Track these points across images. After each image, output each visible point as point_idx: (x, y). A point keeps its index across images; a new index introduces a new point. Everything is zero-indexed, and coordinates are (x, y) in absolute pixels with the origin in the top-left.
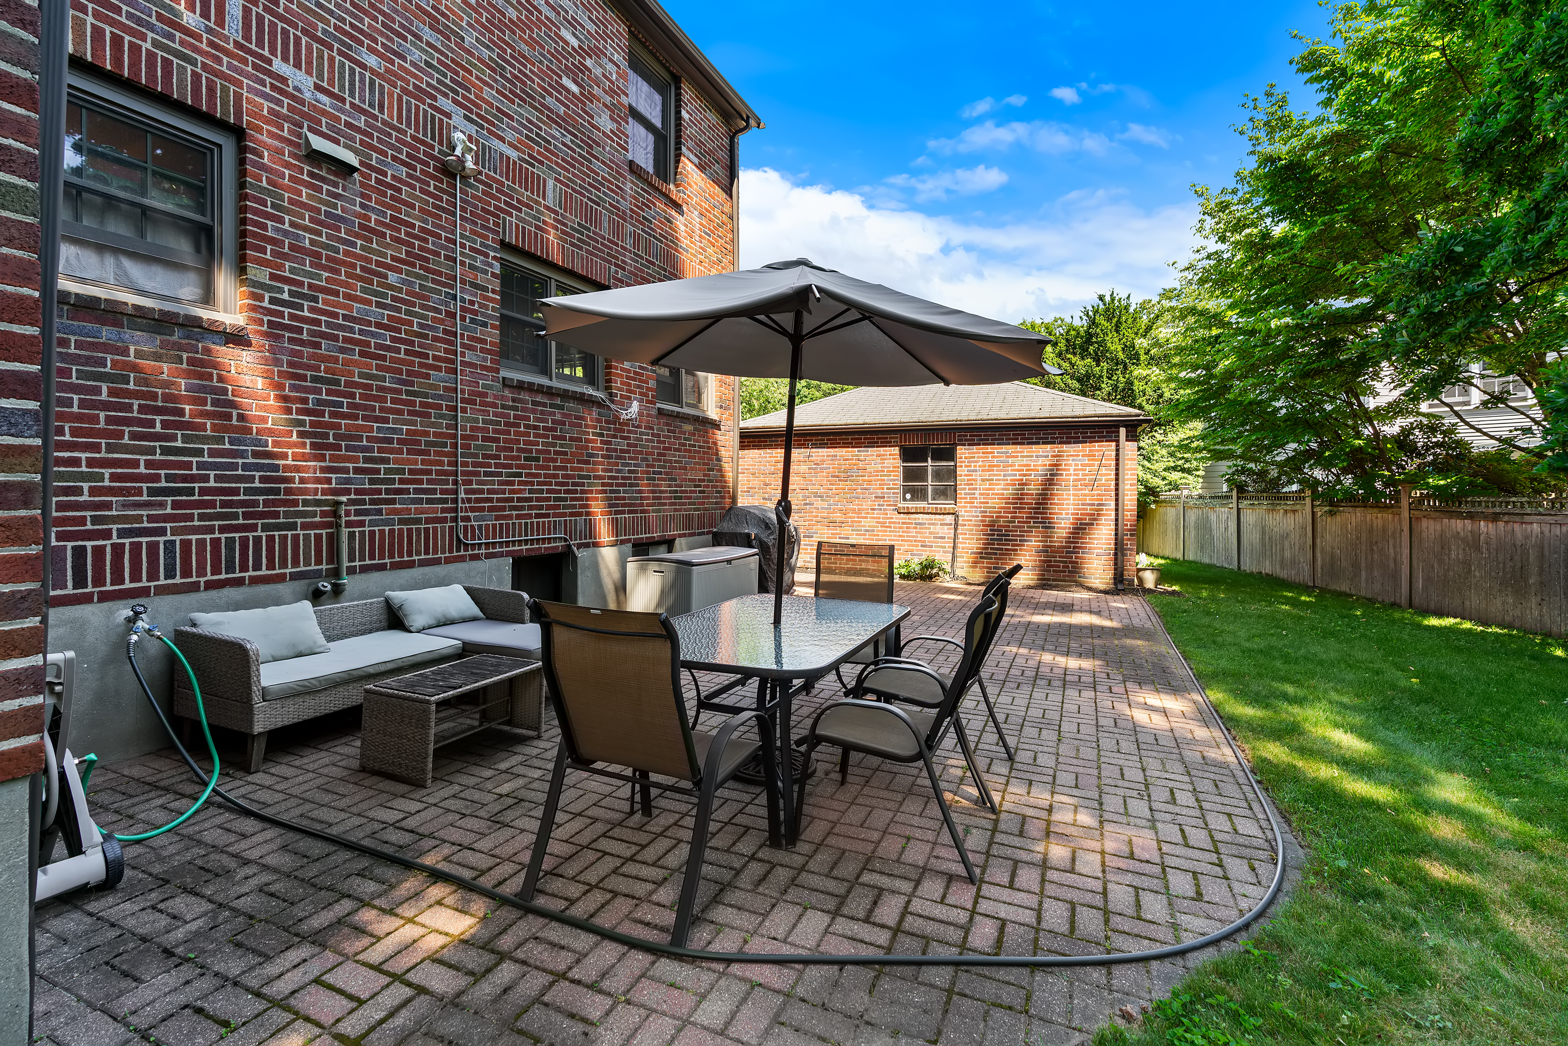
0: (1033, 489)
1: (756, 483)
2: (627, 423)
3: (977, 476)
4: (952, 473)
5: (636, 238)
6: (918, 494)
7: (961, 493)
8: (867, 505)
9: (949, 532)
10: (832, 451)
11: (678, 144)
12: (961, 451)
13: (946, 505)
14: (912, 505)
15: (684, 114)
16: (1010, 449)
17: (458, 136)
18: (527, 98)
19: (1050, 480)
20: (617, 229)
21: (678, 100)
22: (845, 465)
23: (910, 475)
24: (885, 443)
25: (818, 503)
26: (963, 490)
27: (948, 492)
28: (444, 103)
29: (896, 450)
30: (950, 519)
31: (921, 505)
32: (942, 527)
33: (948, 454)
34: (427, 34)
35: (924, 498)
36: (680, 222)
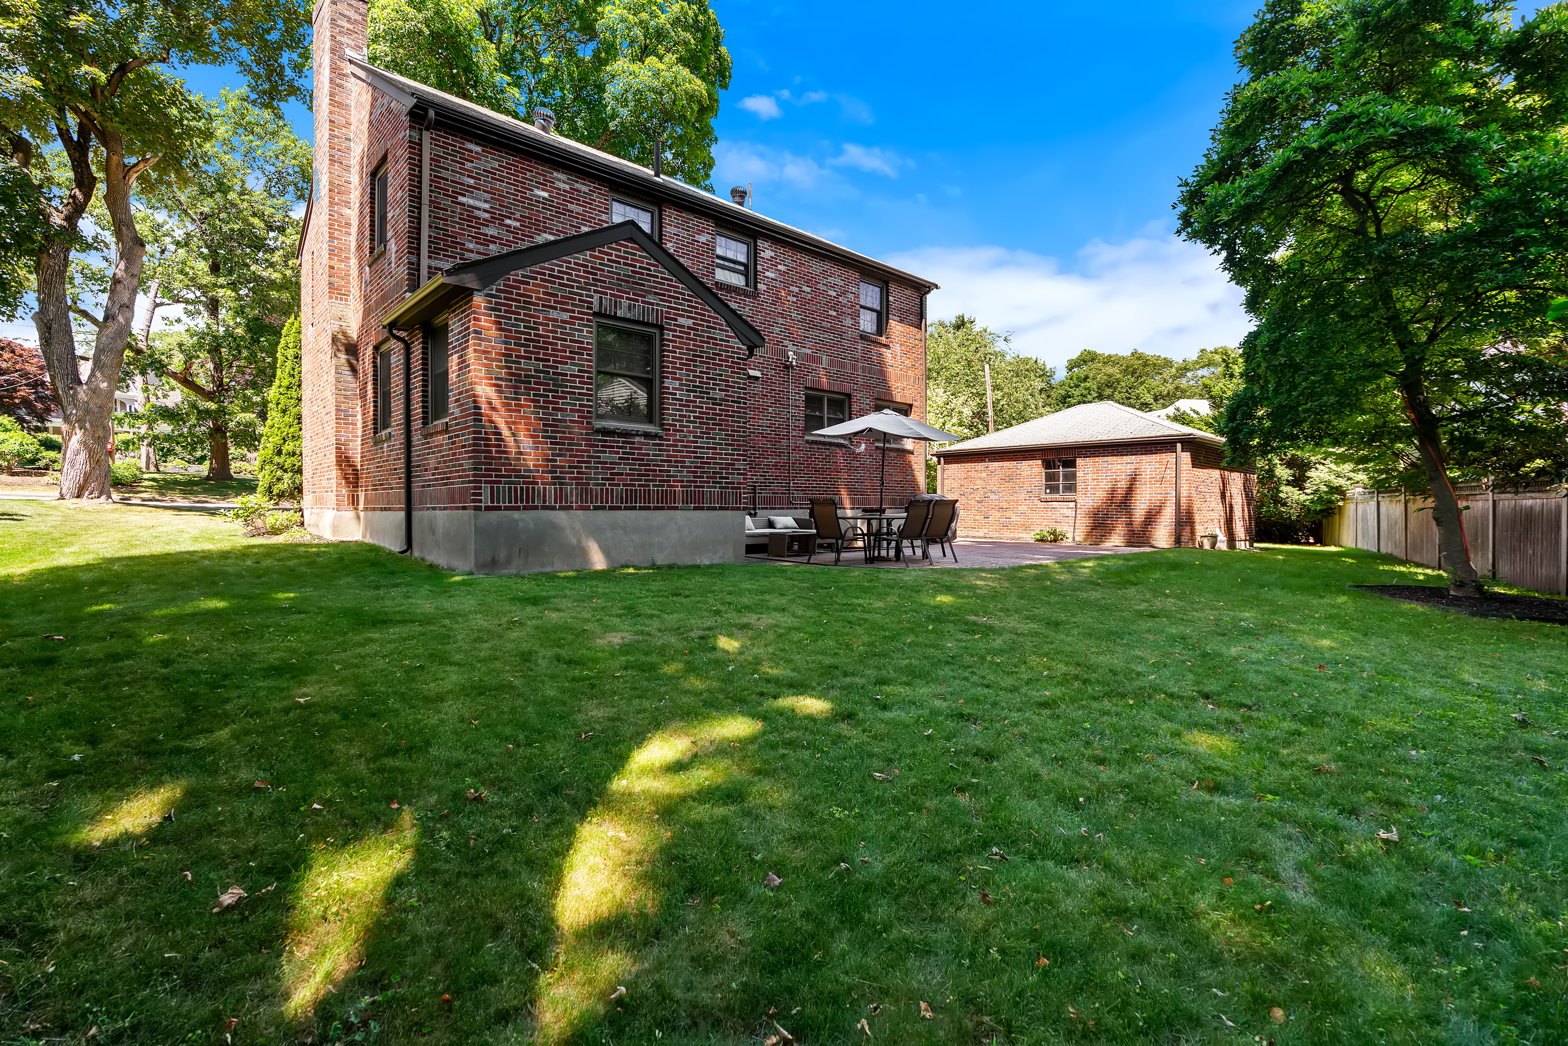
0: (1123, 484)
1: (956, 485)
2: (859, 454)
3: (1089, 477)
4: (1073, 476)
5: (864, 368)
6: (1054, 489)
7: (1079, 488)
8: (1022, 496)
9: (1071, 513)
10: (1001, 464)
11: (888, 314)
12: (1079, 461)
13: (1069, 496)
14: (1049, 497)
15: (891, 298)
16: (1110, 459)
17: (791, 353)
18: (814, 327)
19: (1133, 480)
20: (855, 368)
21: (887, 292)
22: (1009, 472)
23: (1050, 477)
24: (1033, 458)
25: (993, 497)
26: (1080, 486)
27: (1071, 488)
28: (786, 343)
29: (1040, 462)
30: (1072, 504)
31: (1057, 496)
32: (1066, 510)
33: (1071, 464)
34: (781, 321)
35: (1058, 492)
36: (887, 354)
